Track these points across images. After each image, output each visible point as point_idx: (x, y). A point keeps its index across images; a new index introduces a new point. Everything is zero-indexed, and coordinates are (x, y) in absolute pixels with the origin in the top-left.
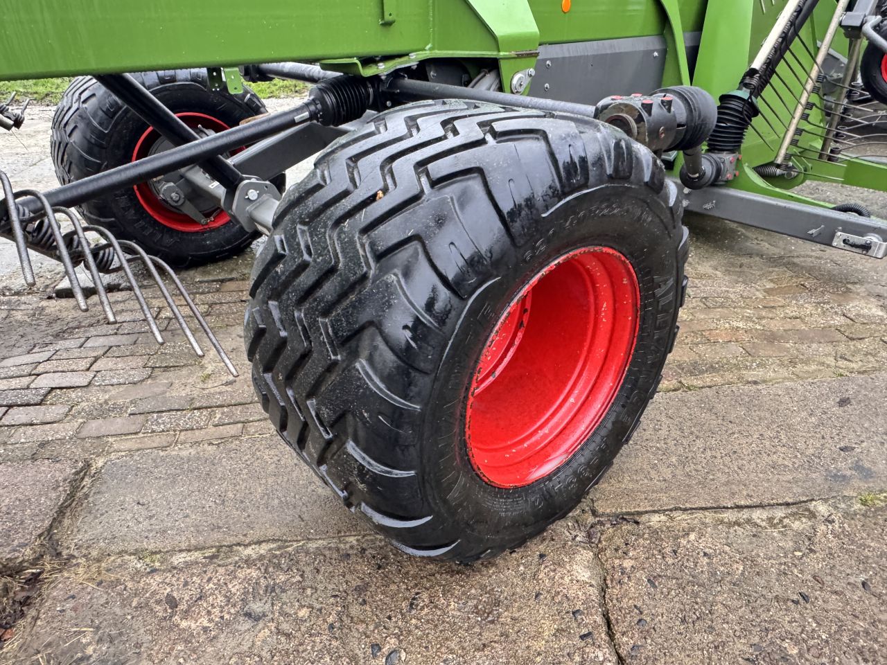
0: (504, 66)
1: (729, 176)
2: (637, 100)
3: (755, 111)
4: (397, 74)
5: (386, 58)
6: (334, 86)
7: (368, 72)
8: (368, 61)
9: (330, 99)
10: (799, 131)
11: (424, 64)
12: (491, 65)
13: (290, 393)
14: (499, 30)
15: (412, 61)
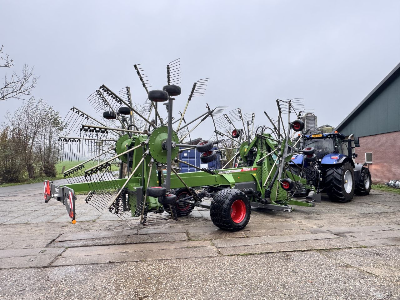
0: (231, 186)
1: (269, 202)
2: (244, 189)
3: (271, 192)
4: (218, 187)
5: (216, 185)
6: (209, 188)
7: (214, 187)
8: (215, 185)
9: (209, 190)
10: (277, 195)
11: (221, 186)
12: (229, 186)
13: (214, 217)
14: (230, 182)
15: (220, 185)
